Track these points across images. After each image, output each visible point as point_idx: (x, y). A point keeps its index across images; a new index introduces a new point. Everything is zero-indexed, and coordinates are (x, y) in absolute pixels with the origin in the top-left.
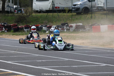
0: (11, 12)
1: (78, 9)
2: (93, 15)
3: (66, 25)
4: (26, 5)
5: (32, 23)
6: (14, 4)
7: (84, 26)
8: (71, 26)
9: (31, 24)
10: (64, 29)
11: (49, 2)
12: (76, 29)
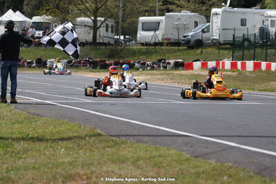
1: (188, 42)
2: (204, 50)
3: (163, 61)
6: (114, 34)
8: (169, 63)
10: (161, 67)
11: (158, 32)
12: (174, 66)
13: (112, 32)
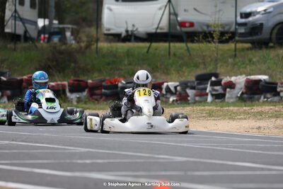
0: (27, 38)
1: (256, 29)
3: (213, 79)
4: (84, 20)
5: (96, 75)
7: (277, 84)
8: (231, 85)
9: (94, 76)
10: (207, 94)
11: (159, 6)
12: (246, 93)
13: (33, 5)
